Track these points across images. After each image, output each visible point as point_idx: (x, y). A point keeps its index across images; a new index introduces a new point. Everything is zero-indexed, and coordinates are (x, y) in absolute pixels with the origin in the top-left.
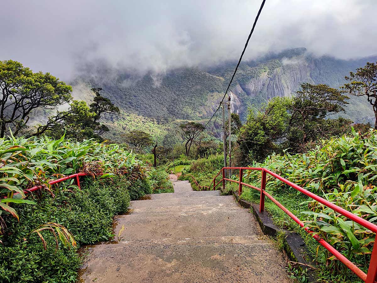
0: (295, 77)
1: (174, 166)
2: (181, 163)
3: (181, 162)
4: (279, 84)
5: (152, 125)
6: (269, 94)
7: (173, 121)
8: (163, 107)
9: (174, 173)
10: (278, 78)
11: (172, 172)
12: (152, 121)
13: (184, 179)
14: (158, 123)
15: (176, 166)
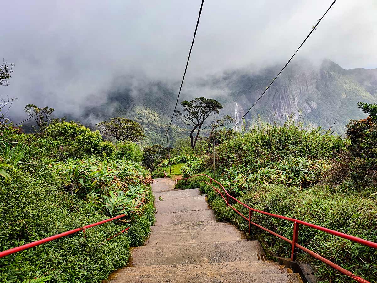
0: (301, 89)
1: (171, 164)
2: (183, 160)
3: (183, 157)
4: (285, 95)
5: (155, 134)
6: (274, 105)
7: (177, 130)
8: (167, 116)
9: (169, 177)
10: (284, 89)
11: (166, 174)
12: (155, 130)
13: (187, 187)
14: (161, 133)
15: (175, 164)
